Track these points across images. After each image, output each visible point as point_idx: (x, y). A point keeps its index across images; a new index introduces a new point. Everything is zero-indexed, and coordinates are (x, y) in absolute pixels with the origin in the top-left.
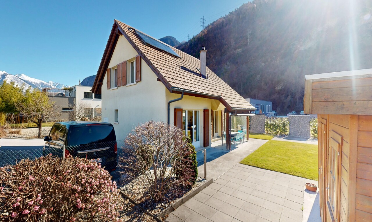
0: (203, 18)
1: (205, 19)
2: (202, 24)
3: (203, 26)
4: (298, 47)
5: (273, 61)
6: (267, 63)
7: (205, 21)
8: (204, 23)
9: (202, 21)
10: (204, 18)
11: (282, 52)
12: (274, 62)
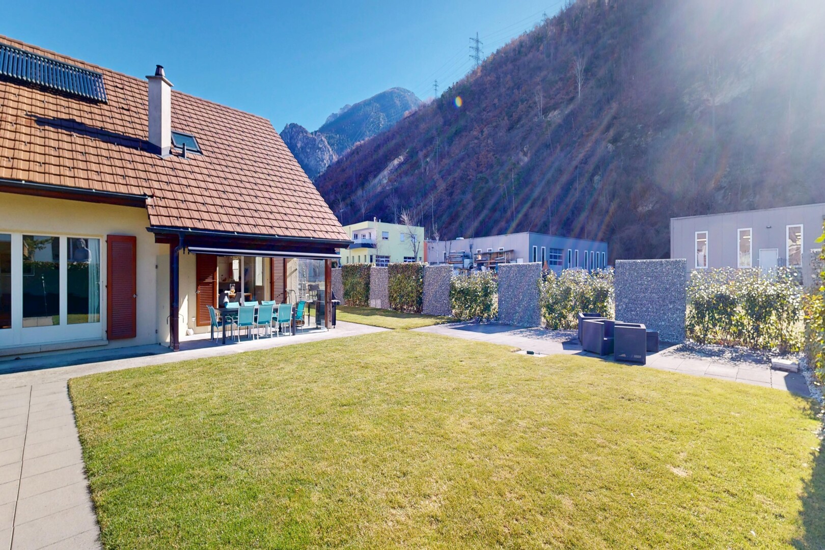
0: (475, 37)
1: (480, 40)
2: (473, 53)
3: (477, 58)
4: (705, 97)
5: (636, 138)
6: (619, 144)
7: (480, 46)
8: (477, 49)
9: (474, 45)
10: (479, 38)
11: (660, 113)
12: (638, 139)
